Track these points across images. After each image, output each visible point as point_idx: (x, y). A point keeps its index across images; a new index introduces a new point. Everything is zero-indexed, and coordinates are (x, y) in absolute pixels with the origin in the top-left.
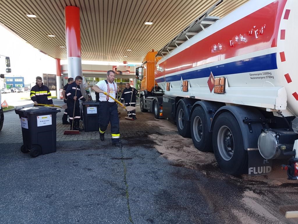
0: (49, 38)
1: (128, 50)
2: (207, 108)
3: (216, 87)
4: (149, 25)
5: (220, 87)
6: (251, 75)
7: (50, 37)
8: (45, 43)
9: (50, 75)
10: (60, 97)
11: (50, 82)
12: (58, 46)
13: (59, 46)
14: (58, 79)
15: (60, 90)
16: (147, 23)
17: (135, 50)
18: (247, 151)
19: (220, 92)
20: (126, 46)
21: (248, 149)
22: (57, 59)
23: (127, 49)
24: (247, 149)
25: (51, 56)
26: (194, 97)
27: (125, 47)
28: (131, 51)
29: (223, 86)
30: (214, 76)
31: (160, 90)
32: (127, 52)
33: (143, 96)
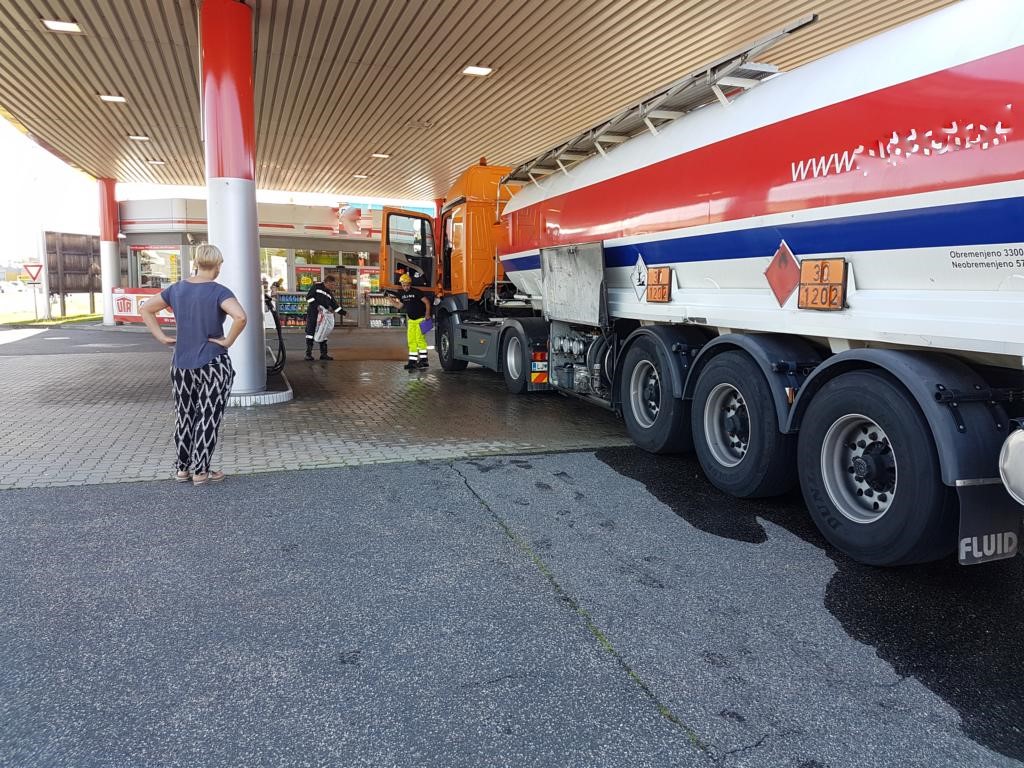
0: (102, 106)
1: (375, 155)
2: (771, 357)
3: (807, 290)
4: (476, 78)
5: (824, 289)
6: (957, 255)
7: (105, 103)
8: (78, 123)
9: (69, 235)
10: (115, 317)
11: (67, 261)
12: (123, 133)
13: (129, 135)
14: (106, 249)
15: (113, 292)
16: (471, 70)
17: (402, 155)
18: (954, 488)
19: (826, 306)
21: (959, 483)
22: (102, 178)
24: (955, 483)
26: (704, 320)
27: (370, 146)
28: (385, 159)
29: (840, 288)
30: (794, 254)
31: (516, 296)
32: (371, 161)
33: (451, 314)
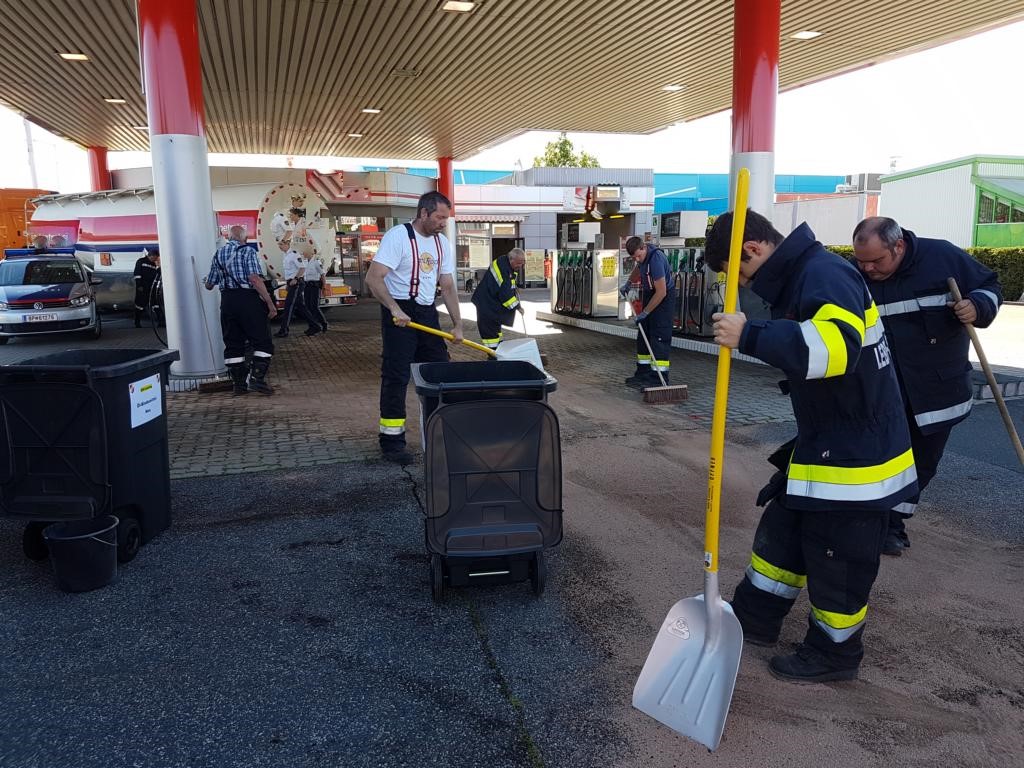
0: (66, 66)
1: (365, 111)
4: (459, 15)
7: (67, 62)
12: (98, 97)
13: (104, 98)
16: (450, 6)
17: (393, 110)
20: (361, 94)
23: (363, 105)
25: (71, 139)
27: (358, 100)
28: (376, 115)
32: (362, 117)
